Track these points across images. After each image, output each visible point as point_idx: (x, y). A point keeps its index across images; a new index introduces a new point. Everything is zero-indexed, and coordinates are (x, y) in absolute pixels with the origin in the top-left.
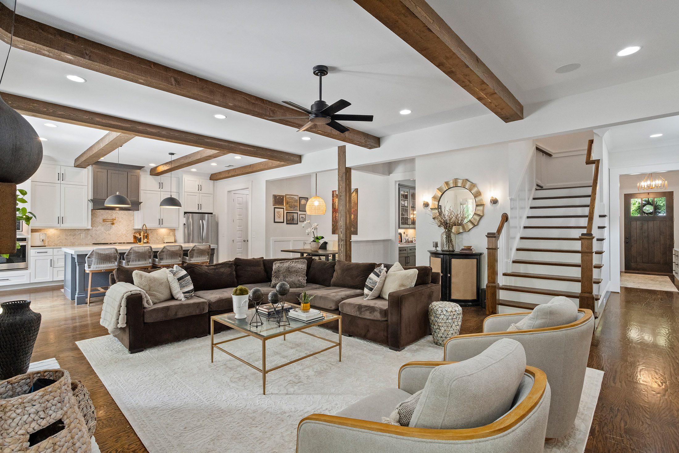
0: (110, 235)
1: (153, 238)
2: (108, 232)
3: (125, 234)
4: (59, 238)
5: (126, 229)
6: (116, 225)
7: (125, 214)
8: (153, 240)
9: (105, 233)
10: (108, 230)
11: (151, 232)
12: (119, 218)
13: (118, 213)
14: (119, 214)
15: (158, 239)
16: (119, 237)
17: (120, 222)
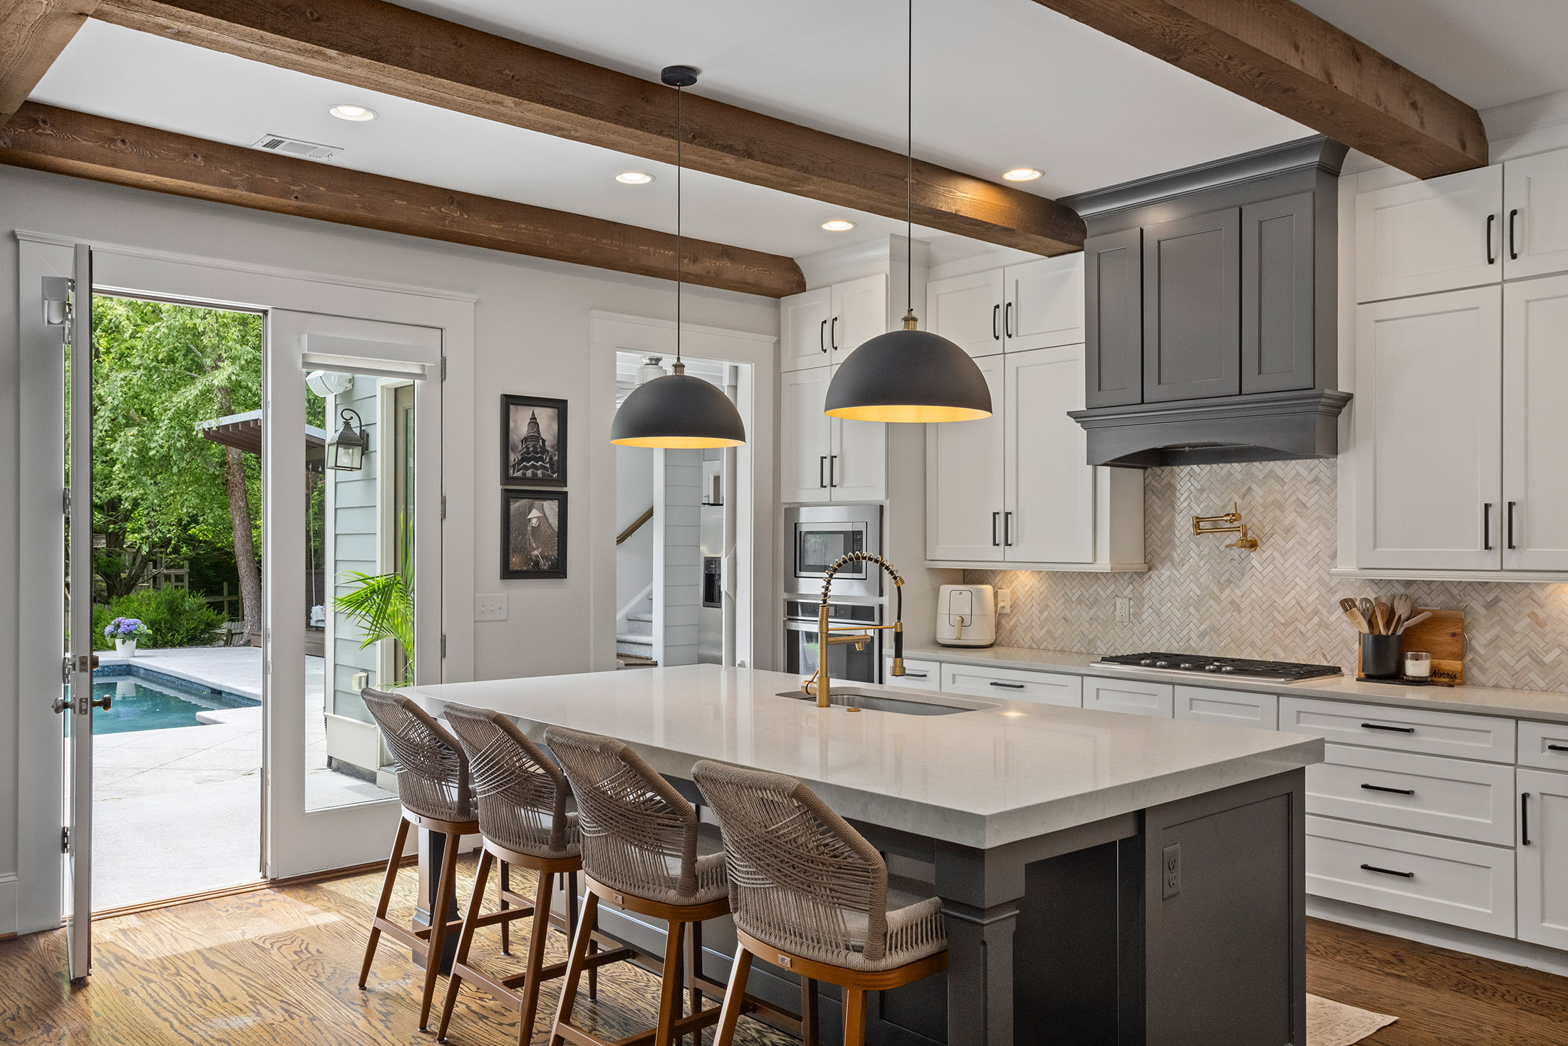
0: (1239, 610)
1: (1505, 655)
2: (1227, 591)
3: (1316, 612)
4: (1046, 614)
5: (1321, 581)
6: (1267, 551)
7: (1316, 480)
8: (1504, 665)
9: (1217, 599)
10: (1229, 582)
11: (1489, 606)
12: (1281, 508)
13: (1277, 478)
14: (1282, 482)
15: (1541, 663)
16: (1286, 625)
17: (1287, 531)
